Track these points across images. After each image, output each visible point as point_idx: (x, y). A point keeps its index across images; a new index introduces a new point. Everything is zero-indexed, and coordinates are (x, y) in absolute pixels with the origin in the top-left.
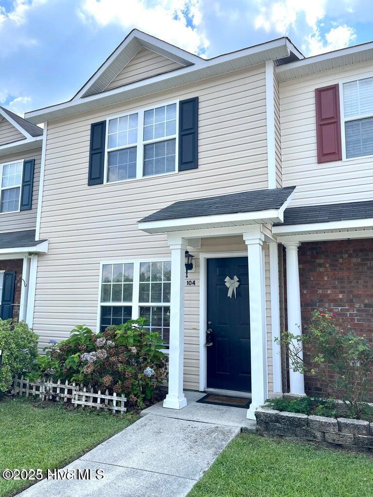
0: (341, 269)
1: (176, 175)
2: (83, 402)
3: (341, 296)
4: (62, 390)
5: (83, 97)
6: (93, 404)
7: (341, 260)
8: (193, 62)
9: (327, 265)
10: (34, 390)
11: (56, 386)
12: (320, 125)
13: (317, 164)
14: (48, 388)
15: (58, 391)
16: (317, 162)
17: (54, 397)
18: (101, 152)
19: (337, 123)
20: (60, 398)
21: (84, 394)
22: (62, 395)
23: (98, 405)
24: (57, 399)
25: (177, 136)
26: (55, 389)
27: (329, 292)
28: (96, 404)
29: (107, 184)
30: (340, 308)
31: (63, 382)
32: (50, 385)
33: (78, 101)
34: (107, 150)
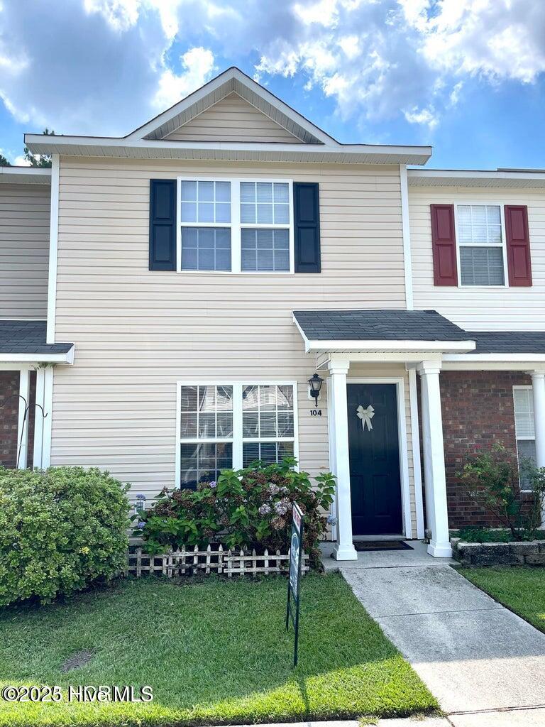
0: (461, 400)
1: (291, 276)
2: (242, 569)
3: (461, 427)
4: (202, 559)
5: (147, 138)
6: (259, 569)
7: (461, 391)
8: (323, 141)
9: (448, 396)
10: (152, 564)
11: (192, 555)
12: (437, 245)
13: (433, 287)
14: (178, 559)
15: (196, 561)
16: (433, 283)
17: (189, 570)
18: (171, 225)
19: (453, 246)
20: (199, 569)
21: (242, 558)
22: (203, 566)
23: (266, 568)
24: (194, 571)
25: (291, 226)
26: (190, 559)
27: (450, 423)
28: (263, 569)
29: (183, 272)
30: (460, 439)
31: (202, 548)
32: (182, 554)
33: (137, 142)
34: (179, 224)
